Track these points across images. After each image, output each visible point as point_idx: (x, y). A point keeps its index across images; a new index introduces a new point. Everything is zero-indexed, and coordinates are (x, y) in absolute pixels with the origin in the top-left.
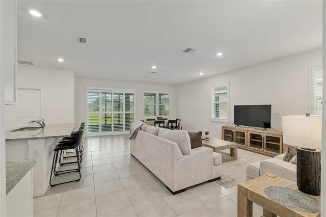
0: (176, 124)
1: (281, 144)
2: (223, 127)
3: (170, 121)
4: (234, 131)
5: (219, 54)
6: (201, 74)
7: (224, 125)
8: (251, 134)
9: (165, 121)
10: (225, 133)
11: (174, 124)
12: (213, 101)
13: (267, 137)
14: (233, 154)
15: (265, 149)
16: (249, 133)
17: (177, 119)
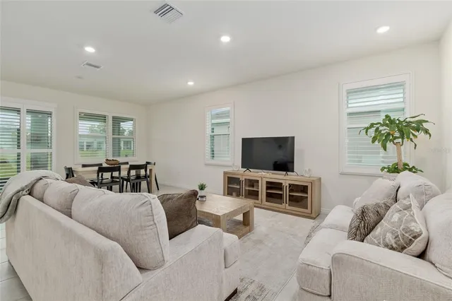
0: (146, 171)
1: (309, 195)
2: (225, 173)
3: (132, 167)
4: (242, 179)
5: (225, 39)
6: (191, 83)
7: (226, 170)
8: (267, 183)
9: (122, 167)
10: (228, 184)
11: (142, 172)
12: (209, 132)
13: (290, 185)
14: (247, 221)
15: (287, 205)
16: (265, 180)
17: (148, 163)
